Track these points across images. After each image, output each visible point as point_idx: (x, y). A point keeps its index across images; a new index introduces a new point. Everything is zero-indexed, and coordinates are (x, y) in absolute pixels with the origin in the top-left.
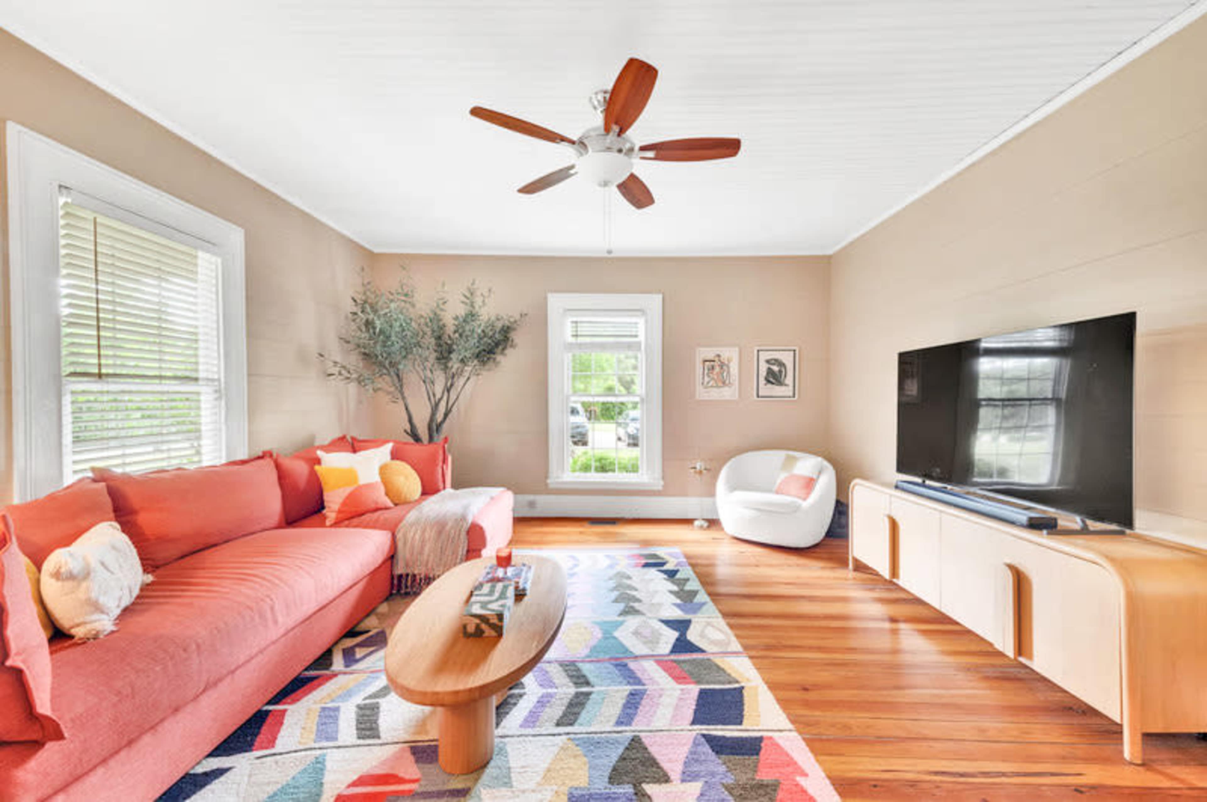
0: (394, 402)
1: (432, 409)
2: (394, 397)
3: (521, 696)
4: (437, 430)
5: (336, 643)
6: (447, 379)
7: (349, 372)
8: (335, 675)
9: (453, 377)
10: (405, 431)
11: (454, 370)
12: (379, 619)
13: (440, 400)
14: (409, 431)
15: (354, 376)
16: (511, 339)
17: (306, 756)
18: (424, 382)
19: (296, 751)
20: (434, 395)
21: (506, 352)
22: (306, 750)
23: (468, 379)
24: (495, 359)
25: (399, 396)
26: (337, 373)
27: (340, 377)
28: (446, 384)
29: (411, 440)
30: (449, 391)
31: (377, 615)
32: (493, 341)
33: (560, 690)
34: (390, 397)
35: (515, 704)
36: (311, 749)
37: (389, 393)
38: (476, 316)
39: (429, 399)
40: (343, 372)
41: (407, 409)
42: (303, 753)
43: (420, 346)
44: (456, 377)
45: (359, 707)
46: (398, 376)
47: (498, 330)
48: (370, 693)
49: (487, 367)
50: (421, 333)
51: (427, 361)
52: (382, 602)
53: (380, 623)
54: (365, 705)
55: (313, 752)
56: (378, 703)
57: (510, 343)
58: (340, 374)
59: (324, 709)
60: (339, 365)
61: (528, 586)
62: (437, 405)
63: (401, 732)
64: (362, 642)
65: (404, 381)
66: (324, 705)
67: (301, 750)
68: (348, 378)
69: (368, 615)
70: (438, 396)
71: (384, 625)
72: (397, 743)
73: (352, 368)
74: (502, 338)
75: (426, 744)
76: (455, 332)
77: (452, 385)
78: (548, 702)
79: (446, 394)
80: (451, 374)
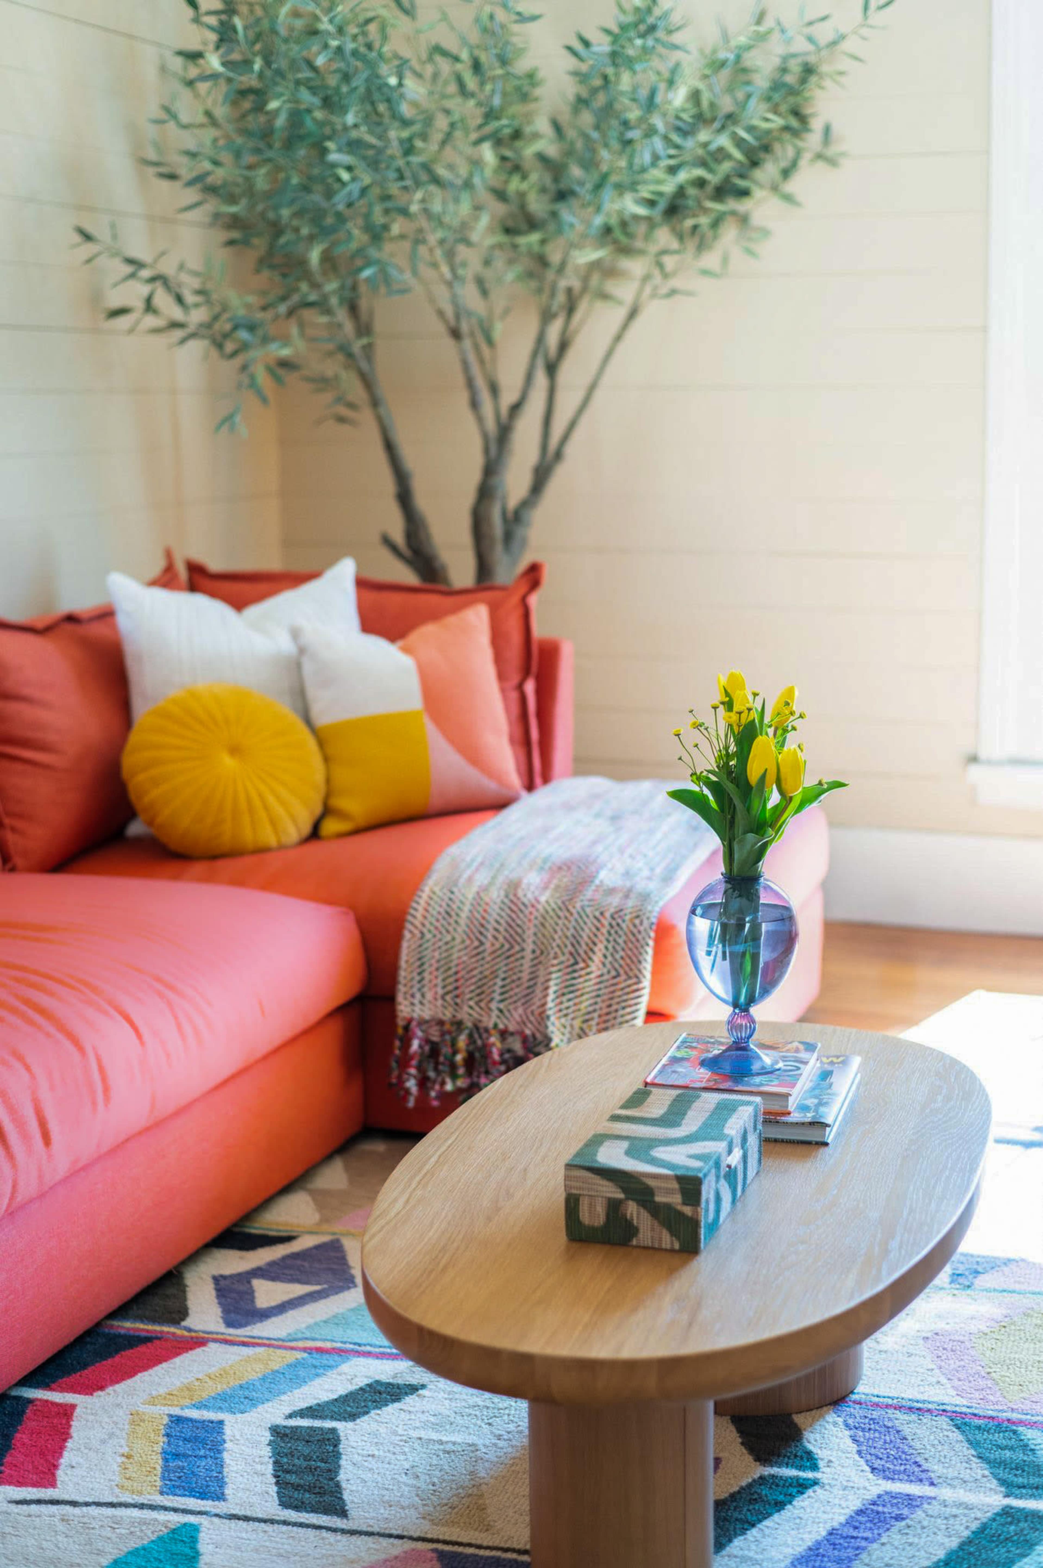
0: (341, 420)
1: (486, 450)
2: (339, 400)
3: (802, 1486)
4: (508, 537)
5: (194, 1257)
6: (547, 317)
7: (179, 299)
8: (197, 1342)
9: (571, 309)
10: (387, 541)
11: (570, 280)
12: (320, 1206)
13: (516, 408)
14: (398, 536)
15: (198, 316)
16: (817, 124)
17: (143, 1522)
18: (456, 334)
19: (112, 1505)
20: (494, 389)
21: (794, 186)
22: (142, 1506)
23: (633, 313)
24: (744, 220)
25: (356, 391)
26: (139, 305)
27: (151, 321)
28: (541, 339)
29: (408, 576)
30: (552, 369)
31: (313, 1193)
32: (739, 142)
33: (945, 1493)
34: (328, 397)
35: (780, 1506)
36: (152, 1507)
37: (322, 383)
38: (660, 34)
39: (475, 404)
40: (162, 299)
41: (390, 447)
42: (135, 1513)
43: (436, 180)
44: (583, 307)
45: (277, 1432)
46: (353, 309)
47: (761, 82)
48: (311, 1402)
49: (711, 260)
50: (442, 123)
51: (467, 242)
52: (328, 1158)
53: (325, 1220)
54: (295, 1429)
55: (162, 1516)
56: (333, 1430)
57: (813, 140)
58: (149, 306)
59: (178, 1420)
60: (145, 273)
61: (833, 1114)
62: (504, 432)
63: (413, 1514)
64: (272, 1264)
65: (379, 326)
66: (176, 1411)
67: (126, 1505)
68: (175, 325)
69: (287, 1189)
70: (508, 398)
71: (338, 1228)
72: (400, 1537)
73: (189, 284)
74: (778, 122)
75: (487, 1553)
76: (581, 102)
77: (564, 346)
78: (899, 1518)
79: (541, 379)
80: (561, 298)
